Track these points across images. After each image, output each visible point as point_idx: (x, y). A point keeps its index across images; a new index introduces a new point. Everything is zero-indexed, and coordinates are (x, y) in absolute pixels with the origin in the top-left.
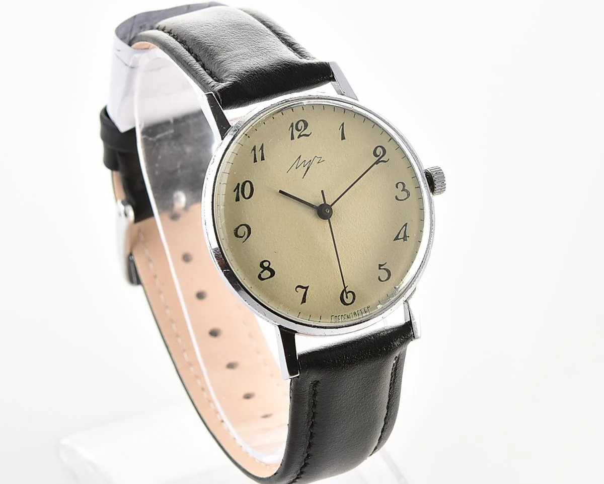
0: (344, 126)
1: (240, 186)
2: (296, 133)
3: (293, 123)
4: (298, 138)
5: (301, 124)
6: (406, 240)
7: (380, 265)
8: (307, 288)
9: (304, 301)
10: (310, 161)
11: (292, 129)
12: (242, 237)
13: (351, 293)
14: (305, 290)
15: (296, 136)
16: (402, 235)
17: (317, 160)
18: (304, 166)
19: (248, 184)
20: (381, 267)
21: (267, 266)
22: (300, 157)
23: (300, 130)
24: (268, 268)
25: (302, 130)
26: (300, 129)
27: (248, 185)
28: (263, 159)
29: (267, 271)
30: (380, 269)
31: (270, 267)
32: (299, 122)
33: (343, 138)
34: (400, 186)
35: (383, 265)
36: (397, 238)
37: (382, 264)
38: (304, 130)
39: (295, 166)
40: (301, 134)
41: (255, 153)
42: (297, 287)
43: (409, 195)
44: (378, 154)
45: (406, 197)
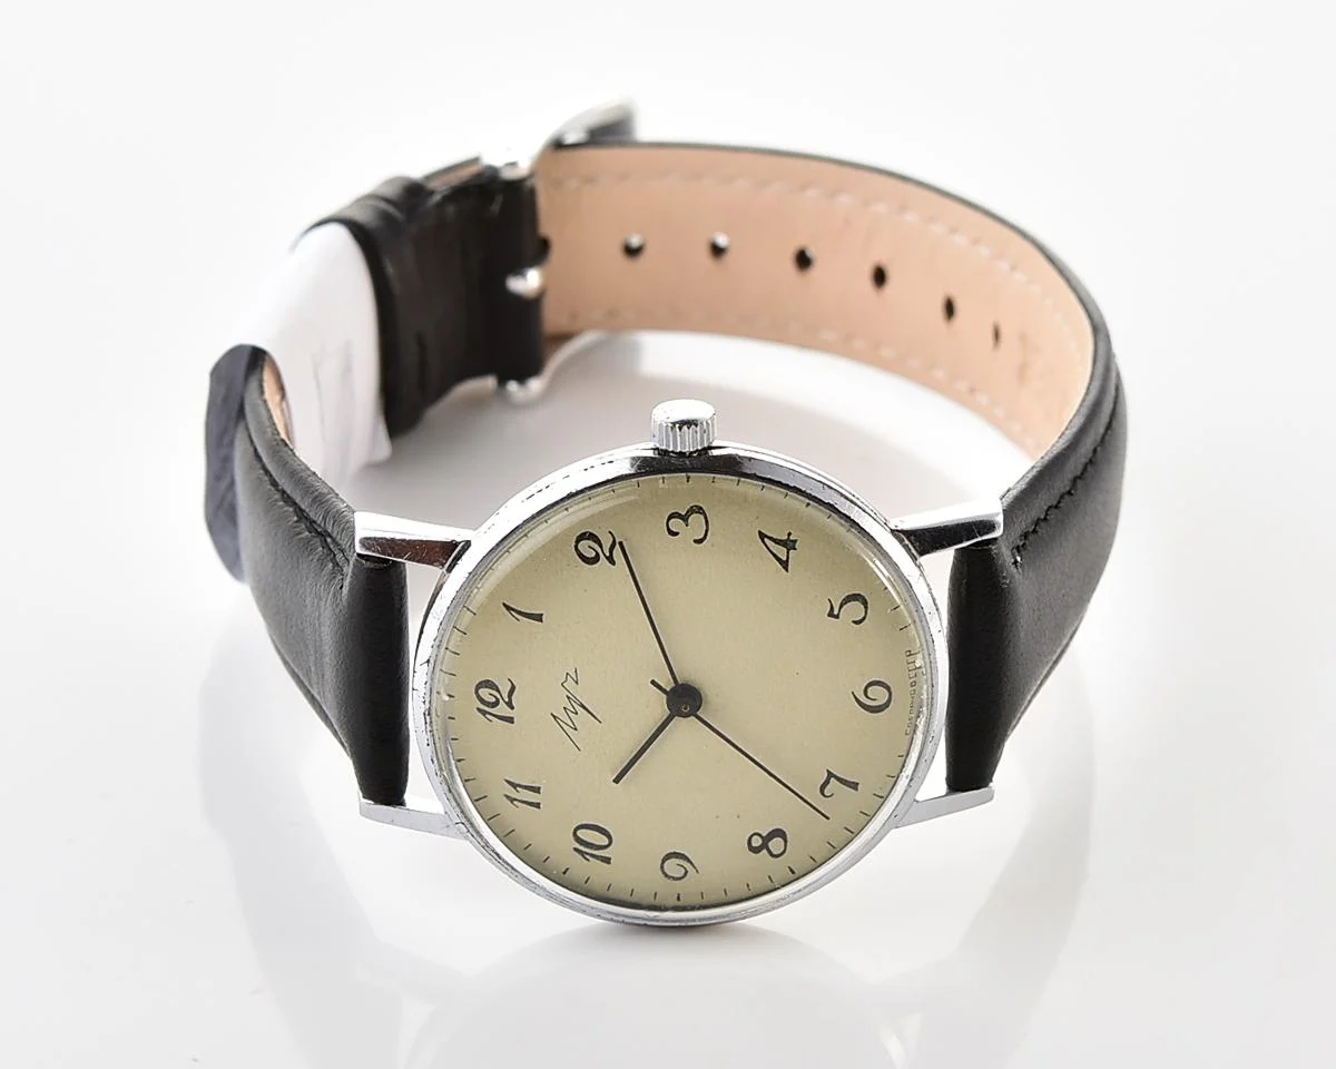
0: (513, 606)
1: (582, 848)
2: (502, 709)
3: (478, 709)
4: (512, 708)
5: (484, 693)
6: (795, 541)
7: (831, 614)
8: (830, 775)
9: (854, 786)
10: (568, 698)
11: (490, 714)
12: (686, 872)
13: (870, 689)
14: (832, 779)
15: (506, 712)
16: (781, 552)
17: (570, 684)
18: (576, 713)
19: (579, 833)
20: (836, 612)
21: (760, 841)
22: (555, 717)
23: (497, 700)
24: (767, 839)
25: (499, 696)
26: (494, 700)
27: (584, 834)
28: (537, 790)
29: (770, 844)
30: (837, 617)
31: (764, 835)
32: (478, 697)
33: (539, 618)
34: (676, 524)
35: (832, 608)
36: (785, 564)
37: (829, 609)
38: (498, 691)
39: (570, 731)
40: (507, 700)
41: (520, 801)
42: (823, 794)
43: (701, 508)
44: (594, 554)
45: (702, 517)
